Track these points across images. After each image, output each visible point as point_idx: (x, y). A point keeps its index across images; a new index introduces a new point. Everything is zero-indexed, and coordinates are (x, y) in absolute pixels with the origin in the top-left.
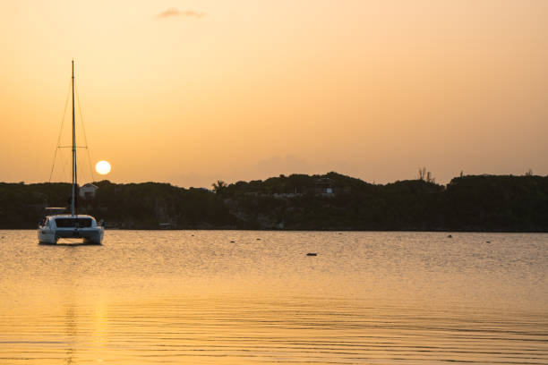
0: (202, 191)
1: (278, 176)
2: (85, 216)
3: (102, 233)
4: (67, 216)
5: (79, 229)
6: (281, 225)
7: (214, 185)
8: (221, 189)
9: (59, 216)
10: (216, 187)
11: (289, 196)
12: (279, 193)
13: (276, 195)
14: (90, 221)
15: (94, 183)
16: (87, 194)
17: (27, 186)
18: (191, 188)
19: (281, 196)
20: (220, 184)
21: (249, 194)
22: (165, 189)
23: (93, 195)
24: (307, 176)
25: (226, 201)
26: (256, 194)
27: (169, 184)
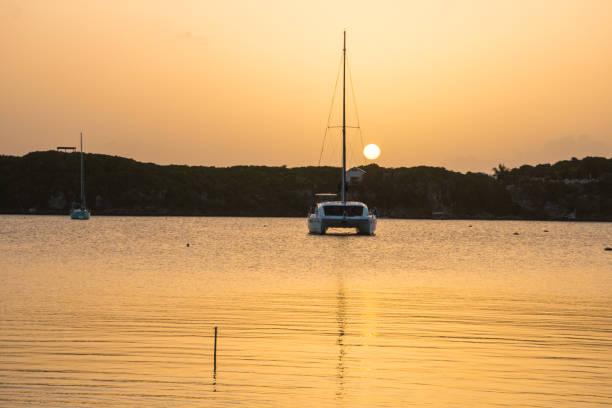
0: (481, 176)
1: (569, 159)
2: (357, 204)
3: (374, 222)
4: (336, 203)
5: (348, 218)
6: (573, 216)
7: (495, 169)
8: (502, 173)
9: (329, 203)
10: (497, 171)
11: (582, 182)
12: (570, 179)
13: (567, 181)
14: (361, 208)
15: (361, 167)
16: (353, 179)
17: (289, 170)
18: (469, 173)
19: (573, 182)
20: (502, 168)
21: (536, 179)
22: (440, 173)
23: (360, 180)
24: (604, 159)
25: (509, 187)
26: (543, 180)
27: (443, 169)
